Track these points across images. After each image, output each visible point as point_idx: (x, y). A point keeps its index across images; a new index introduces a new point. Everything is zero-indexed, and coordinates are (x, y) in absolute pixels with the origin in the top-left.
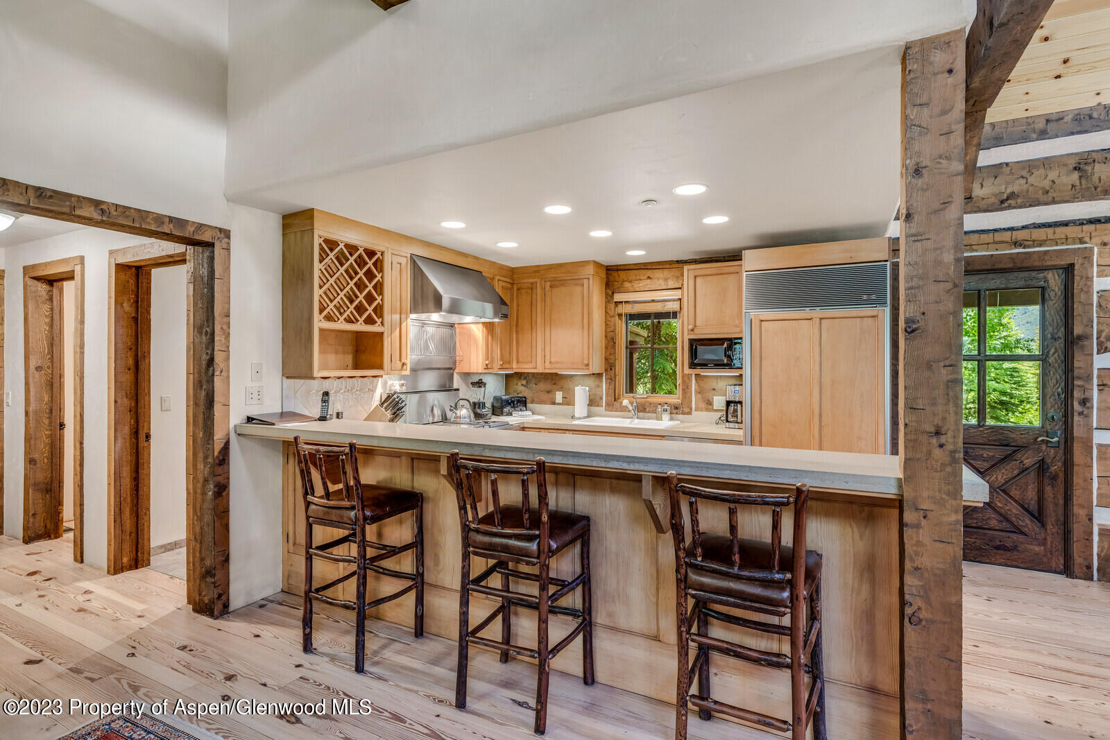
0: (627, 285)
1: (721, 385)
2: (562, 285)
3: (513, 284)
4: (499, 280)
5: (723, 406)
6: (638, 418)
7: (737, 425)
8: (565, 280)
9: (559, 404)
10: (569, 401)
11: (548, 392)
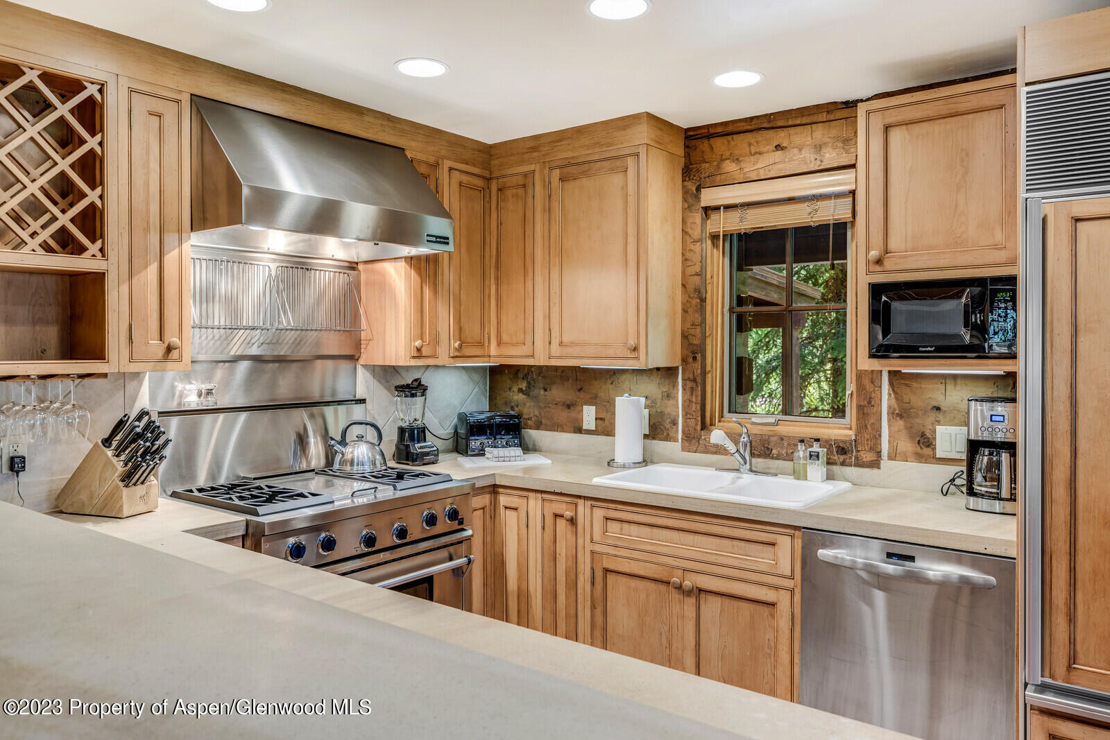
0: (729, 167)
1: (955, 396)
2: (585, 174)
3: (488, 180)
4: (451, 169)
5: (960, 452)
6: (751, 470)
7: (997, 506)
8: (589, 162)
9: (589, 432)
10: (606, 428)
11: (569, 407)
